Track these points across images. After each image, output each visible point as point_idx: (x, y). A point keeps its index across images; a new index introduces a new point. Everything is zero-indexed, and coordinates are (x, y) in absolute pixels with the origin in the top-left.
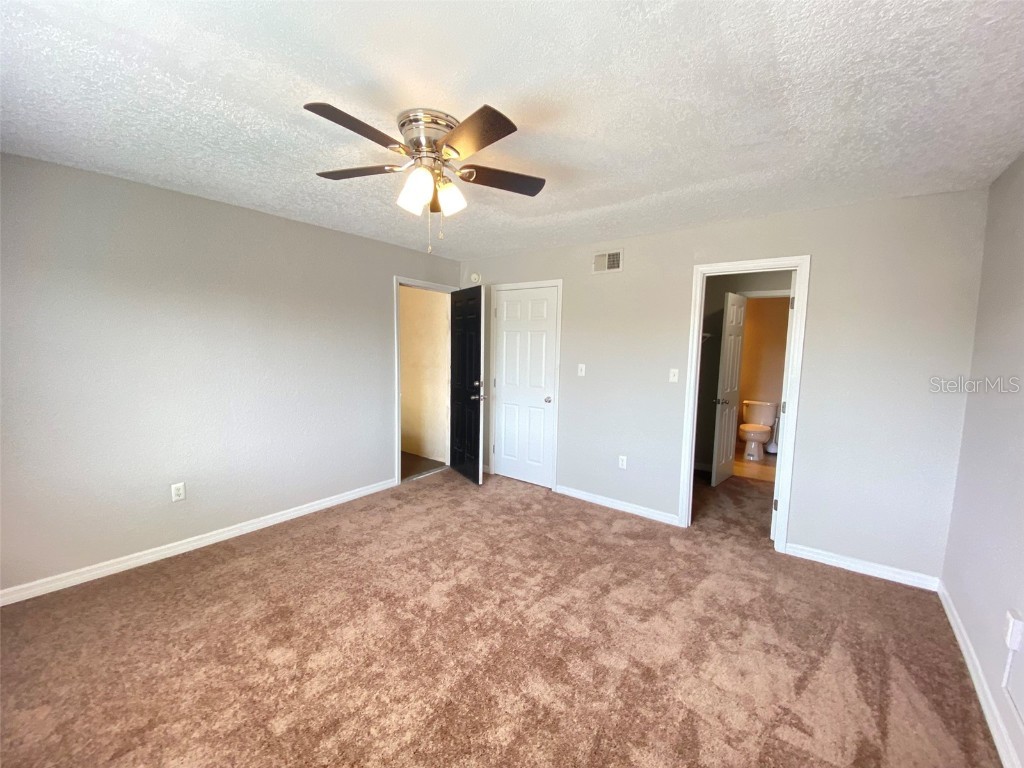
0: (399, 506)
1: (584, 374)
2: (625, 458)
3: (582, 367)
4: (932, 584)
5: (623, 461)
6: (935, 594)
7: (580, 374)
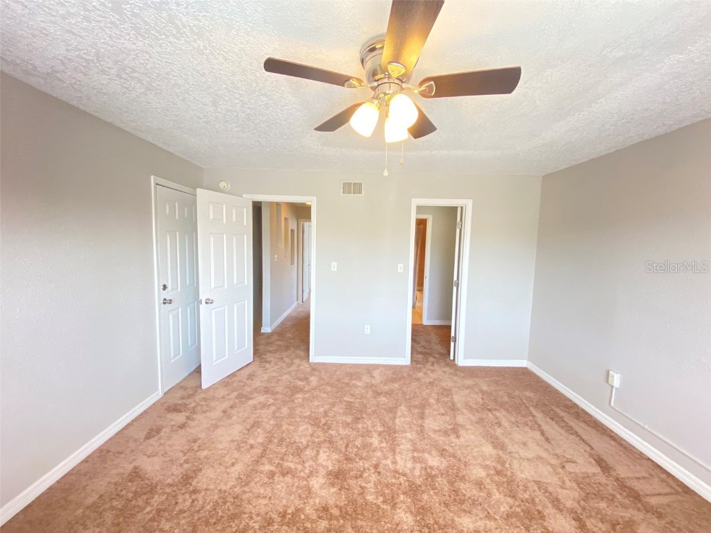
0: (188, 418)
1: (336, 270)
2: (369, 326)
3: (334, 264)
4: (523, 363)
5: (367, 330)
6: (526, 368)
7: (332, 269)
